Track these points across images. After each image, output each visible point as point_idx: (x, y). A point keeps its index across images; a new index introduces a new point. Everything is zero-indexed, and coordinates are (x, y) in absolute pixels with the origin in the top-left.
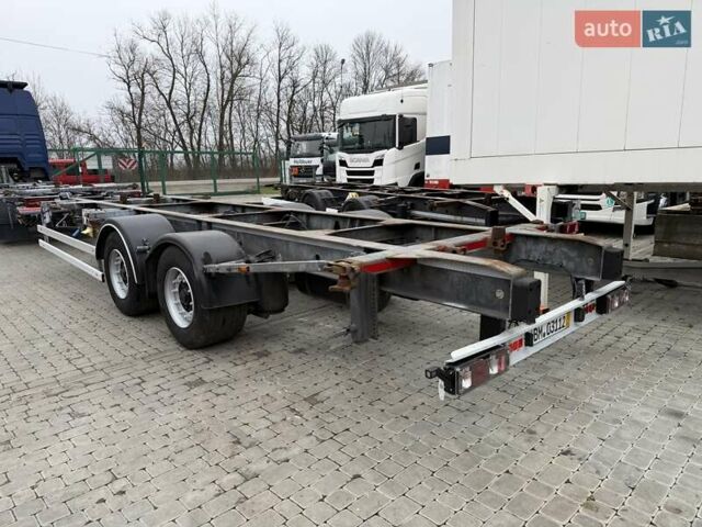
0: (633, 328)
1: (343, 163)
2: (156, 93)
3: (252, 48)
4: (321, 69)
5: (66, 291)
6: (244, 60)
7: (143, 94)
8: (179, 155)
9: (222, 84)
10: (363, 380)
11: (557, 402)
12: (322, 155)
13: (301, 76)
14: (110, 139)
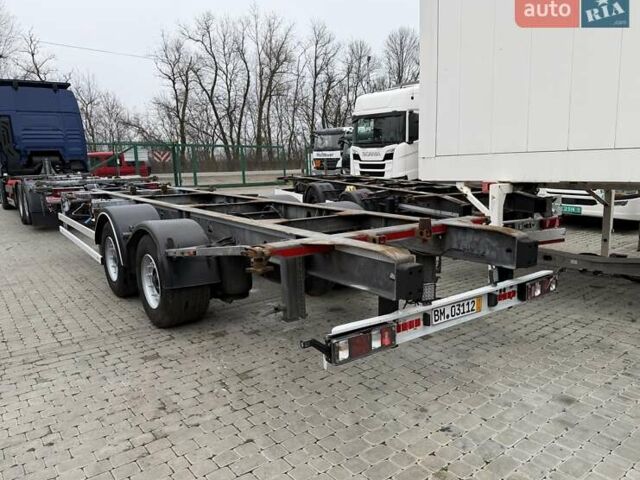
0: (576, 321)
1: (357, 157)
2: (199, 90)
3: (290, 45)
4: (356, 64)
5: (74, 273)
6: (282, 57)
7: (187, 90)
8: (219, 148)
9: (261, 81)
10: (297, 360)
11: (461, 385)
12: (342, 149)
13: (337, 72)
14: (156, 132)
